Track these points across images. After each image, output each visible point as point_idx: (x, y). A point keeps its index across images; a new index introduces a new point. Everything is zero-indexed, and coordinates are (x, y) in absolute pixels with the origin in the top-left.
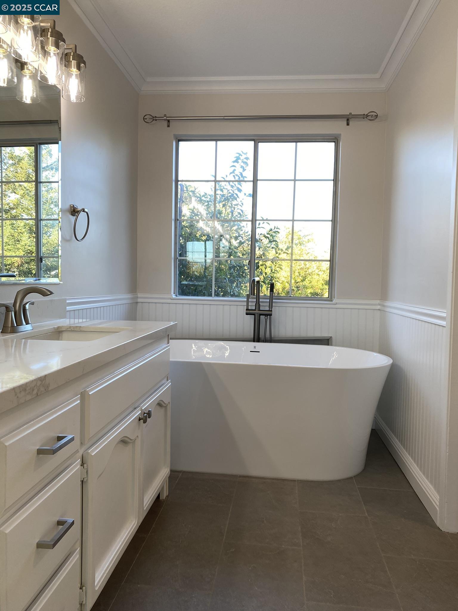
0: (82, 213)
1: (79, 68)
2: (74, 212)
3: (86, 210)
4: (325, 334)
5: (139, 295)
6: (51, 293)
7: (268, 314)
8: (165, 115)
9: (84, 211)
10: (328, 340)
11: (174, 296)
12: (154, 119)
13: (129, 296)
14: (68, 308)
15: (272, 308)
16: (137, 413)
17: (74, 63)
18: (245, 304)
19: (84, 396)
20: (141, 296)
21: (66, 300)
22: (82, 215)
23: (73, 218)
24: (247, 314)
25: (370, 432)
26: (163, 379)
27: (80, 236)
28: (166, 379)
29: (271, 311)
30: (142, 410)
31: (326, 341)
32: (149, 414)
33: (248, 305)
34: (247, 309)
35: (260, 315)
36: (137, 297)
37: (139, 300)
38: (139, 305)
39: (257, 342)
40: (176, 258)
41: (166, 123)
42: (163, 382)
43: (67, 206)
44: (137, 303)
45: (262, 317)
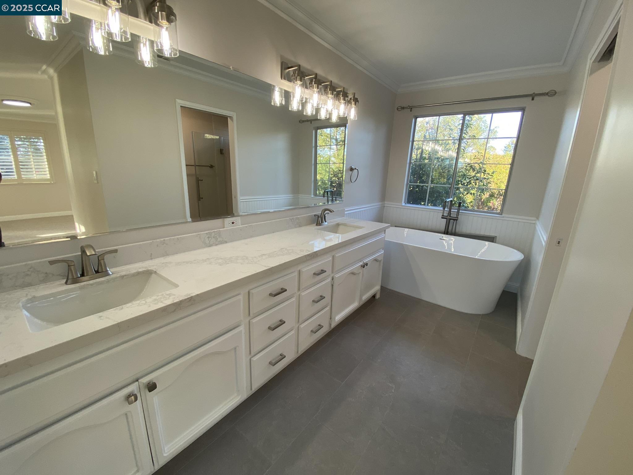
0: (355, 170)
1: (355, 105)
2: (352, 169)
3: (357, 168)
4: (492, 234)
5: (386, 202)
6: (334, 211)
7: (456, 220)
8: (409, 106)
9: (356, 169)
10: (494, 238)
11: (403, 204)
12: (403, 108)
13: (380, 203)
14: (346, 213)
15: (458, 216)
16: (361, 263)
17: (353, 103)
18: (442, 212)
19: (333, 257)
20: (387, 203)
21: (345, 209)
22: (355, 171)
23: (351, 172)
24: (442, 218)
25: (501, 292)
26: (380, 249)
27: (353, 180)
28: (382, 249)
29: (458, 218)
30: (363, 262)
31: (491, 239)
32: (367, 264)
33: (443, 213)
34: (443, 216)
35: (450, 219)
36: (385, 204)
37: (386, 205)
38: (385, 207)
39: (446, 234)
40: (407, 184)
41: (409, 110)
42: (380, 250)
43: (349, 167)
44: (384, 206)
45: (452, 221)
